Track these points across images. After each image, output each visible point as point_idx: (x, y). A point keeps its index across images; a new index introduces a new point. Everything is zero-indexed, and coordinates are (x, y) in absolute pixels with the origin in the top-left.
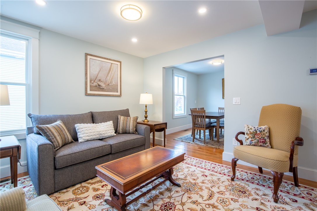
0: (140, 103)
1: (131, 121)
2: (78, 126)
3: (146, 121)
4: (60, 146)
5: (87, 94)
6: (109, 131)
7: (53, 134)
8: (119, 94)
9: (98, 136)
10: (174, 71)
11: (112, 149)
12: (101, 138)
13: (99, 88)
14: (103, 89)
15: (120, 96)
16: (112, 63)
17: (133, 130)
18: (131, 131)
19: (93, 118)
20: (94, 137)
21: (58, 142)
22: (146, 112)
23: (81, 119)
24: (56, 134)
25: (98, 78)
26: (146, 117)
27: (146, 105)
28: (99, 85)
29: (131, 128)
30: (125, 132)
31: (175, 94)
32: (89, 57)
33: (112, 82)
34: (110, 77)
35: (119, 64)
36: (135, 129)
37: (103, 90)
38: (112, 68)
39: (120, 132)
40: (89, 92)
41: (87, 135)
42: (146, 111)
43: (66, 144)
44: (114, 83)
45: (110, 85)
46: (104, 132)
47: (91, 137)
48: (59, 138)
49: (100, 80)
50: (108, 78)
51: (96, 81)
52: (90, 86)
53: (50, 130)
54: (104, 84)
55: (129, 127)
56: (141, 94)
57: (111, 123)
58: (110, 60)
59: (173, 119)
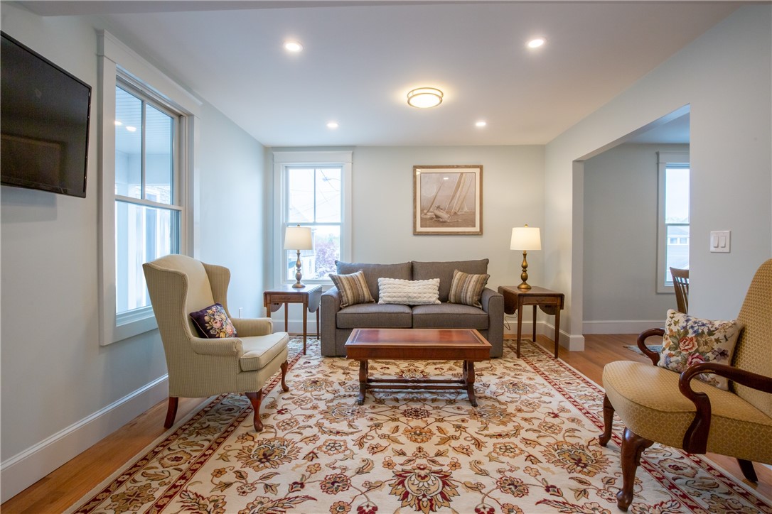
0: (512, 248)
1: (472, 283)
2: (381, 281)
3: (523, 286)
4: (350, 303)
5: (416, 234)
6: (425, 295)
7: (344, 286)
8: (477, 229)
9: (405, 299)
10: (660, 156)
11: (414, 321)
12: (411, 304)
13: (438, 221)
14: (445, 222)
15: (480, 233)
16: (462, 173)
17: (472, 299)
18: (469, 300)
19: (412, 272)
20: (400, 299)
21: (347, 297)
22: (525, 267)
23: (392, 272)
24: (347, 287)
25: (436, 204)
26: (524, 279)
27: (525, 251)
28: (437, 217)
29: (469, 294)
30: (459, 302)
31: (667, 222)
32: (418, 172)
33: (462, 209)
34: (458, 200)
35: (477, 171)
36: (476, 298)
37: (444, 224)
38: (462, 182)
39: (452, 301)
40: (419, 229)
41: (389, 294)
42: (524, 264)
43: (358, 302)
44: (466, 209)
45: (459, 213)
46: (415, 295)
47: (395, 299)
48: (349, 292)
49: (438, 207)
50: (455, 201)
51: (431, 210)
52: (422, 219)
53: (341, 281)
54: (447, 212)
55: (466, 293)
56: (514, 229)
57: (435, 282)
58: (458, 167)
59: (657, 294)
